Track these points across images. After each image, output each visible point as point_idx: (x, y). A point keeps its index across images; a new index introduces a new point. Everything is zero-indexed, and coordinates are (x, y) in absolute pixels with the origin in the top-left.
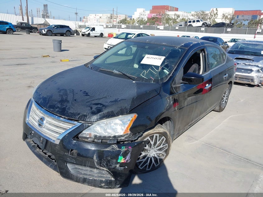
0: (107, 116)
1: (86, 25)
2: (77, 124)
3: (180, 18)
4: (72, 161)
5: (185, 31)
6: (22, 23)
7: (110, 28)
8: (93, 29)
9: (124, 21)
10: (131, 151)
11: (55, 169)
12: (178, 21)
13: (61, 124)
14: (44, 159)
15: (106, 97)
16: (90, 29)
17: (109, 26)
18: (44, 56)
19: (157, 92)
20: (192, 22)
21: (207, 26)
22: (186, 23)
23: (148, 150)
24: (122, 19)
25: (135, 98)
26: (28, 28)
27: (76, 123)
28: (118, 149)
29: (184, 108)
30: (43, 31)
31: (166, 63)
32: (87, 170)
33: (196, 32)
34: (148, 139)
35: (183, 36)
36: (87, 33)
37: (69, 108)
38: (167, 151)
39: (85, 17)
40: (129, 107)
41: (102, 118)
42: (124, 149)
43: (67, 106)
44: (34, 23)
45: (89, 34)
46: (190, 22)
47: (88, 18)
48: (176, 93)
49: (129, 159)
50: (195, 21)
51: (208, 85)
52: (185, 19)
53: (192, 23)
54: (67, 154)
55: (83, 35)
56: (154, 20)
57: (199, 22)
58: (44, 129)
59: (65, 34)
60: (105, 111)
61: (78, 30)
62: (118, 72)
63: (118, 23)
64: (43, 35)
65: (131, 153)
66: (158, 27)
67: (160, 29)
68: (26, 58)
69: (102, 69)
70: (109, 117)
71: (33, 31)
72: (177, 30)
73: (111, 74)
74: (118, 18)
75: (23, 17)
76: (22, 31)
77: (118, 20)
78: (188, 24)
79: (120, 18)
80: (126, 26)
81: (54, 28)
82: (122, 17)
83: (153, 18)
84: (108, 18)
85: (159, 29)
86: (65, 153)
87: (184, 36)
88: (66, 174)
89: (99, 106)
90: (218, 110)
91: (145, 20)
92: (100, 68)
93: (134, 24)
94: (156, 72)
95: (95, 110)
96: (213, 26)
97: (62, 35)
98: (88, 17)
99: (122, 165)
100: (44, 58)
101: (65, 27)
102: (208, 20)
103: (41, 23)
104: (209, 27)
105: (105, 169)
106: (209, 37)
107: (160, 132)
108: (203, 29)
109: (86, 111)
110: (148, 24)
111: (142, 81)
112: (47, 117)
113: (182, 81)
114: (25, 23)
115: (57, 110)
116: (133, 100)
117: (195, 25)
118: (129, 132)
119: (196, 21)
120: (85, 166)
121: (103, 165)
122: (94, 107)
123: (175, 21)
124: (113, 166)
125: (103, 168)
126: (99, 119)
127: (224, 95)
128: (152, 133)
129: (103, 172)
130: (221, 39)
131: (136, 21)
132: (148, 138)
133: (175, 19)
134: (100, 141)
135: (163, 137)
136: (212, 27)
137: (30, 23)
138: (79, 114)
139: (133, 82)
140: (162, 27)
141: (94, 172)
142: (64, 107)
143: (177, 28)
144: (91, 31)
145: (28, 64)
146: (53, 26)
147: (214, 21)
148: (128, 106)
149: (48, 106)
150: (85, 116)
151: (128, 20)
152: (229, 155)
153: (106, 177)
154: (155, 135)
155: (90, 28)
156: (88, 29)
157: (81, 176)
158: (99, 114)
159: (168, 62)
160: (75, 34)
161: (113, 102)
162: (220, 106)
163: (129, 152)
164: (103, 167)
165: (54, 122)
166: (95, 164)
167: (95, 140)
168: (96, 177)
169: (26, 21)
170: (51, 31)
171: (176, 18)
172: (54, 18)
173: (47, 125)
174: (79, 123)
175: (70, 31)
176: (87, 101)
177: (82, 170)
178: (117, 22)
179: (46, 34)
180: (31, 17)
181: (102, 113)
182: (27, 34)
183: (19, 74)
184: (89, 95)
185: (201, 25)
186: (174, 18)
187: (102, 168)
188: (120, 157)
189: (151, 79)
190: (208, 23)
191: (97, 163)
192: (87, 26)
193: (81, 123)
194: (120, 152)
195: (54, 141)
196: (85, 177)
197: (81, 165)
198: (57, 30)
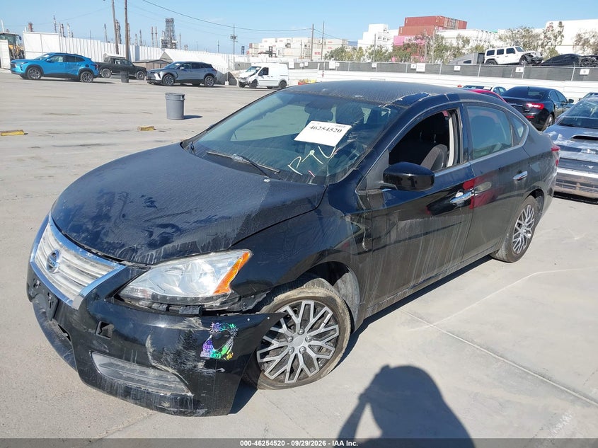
0: (180, 251)
1: (251, 61)
2: (117, 267)
3: (470, 45)
4: (103, 348)
5: (475, 75)
6: (114, 60)
7: (303, 68)
8: (265, 71)
9: (338, 54)
10: (235, 334)
11: (72, 364)
12: (466, 52)
13: (88, 267)
14: (57, 342)
15: (189, 212)
16: (257, 71)
17: (302, 65)
18: (142, 129)
19: (312, 204)
20: (496, 52)
21: (533, 62)
22: (481, 56)
23: (288, 337)
24: (334, 48)
25: (254, 215)
26: (127, 70)
27: (114, 264)
28: (202, 328)
29: (388, 247)
30: (156, 75)
31: (349, 141)
32: (133, 371)
33: (503, 77)
34: (285, 311)
35: (467, 86)
36: (251, 80)
37: (106, 234)
38: (339, 343)
39: (253, 46)
40: (234, 235)
41: (169, 256)
42: (215, 329)
43: (103, 229)
44: (141, 59)
45: (255, 82)
46: (491, 53)
47: (260, 47)
48: (364, 208)
49: (231, 353)
50: (503, 50)
51: (461, 194)
52: (483, 47)
53: (495, 56)
54: (93, 331)
55: (242, 85)
56: (409, 50)
57: (514, 53)
58: (58, 277)
59: (203, 81)
60: (178, 242)
61: (234, 72)
62: (240, 159)
63: (326, 57)
64: (156, 84)
65: (234, 339)
66: (413, 66)
67: (417, 70)
68: (104, 132)
69: (213, 151)
70: (184, 255)
71: (136, 75)
72: (456, 73)
73: (226, 162)
74: (327, 46)
75: (117, 46)
76: (114, 76)
77: (325, 52)
78: (486, 59)
79: (329, 46)
80: (338, 65)
81: (179, 68)
82: (336, 44)
83: (407, 47)
84: (303, 46)
85: (413, 71)
86: (90, 330)
87: (470, 87)
88: (89, 376)
89: (168, 230)
90: (505, 258)
91: (387, 51)
92: (208, 149)
93: (362, 59)
94: (323, 159)
95: (157, 239)
96: (548, 63)
97: (196, 83)
98: (260, 45)
99: (210, 363)
100: (143, 132)
101: (202, 67)
102: (540, 50)
103: (155, 59)
104: (537, 64)
105: (170, 370)
106: (529, 89)
107: (317, 295)
108: (520, 70)
109: (137, 239)
110: (393, 59)
111: (289, 180)
112: (66, 250)
113: (382, 182)
114: (121, 59)
115: (83, 235)
116: (249, 219)
117: (502, 59)
118: (229, 291)
119: (505, 52)
120: (128, 360)
121: (167, 361)
122: (157, 233)
123: (457, 52)
124: (189, 365)
125: (166, 368)
126: (163, 258)
127: (520, 222)
128: (295, 297)
129: (169, 377)
130: (557, 94)
131: (367, 54)
132: (287, 308)
133: (458, 48)
134: (165, 307)
135: (326, 308)
136: (544, 64)
137: (133, 60)
138: (123, 245)
139: (265, 180)
140: (421, 67)
141: (147, 375)
142: (98, 229)
143: (457, 68)
144: (259, 75)
145: (104, 145)
146: (177, 64)
147: (553, 51)
148: (232, 231)
149: (69, 227)
150: (135, 250)
151: (348, 50)
152: (500, 363)
153: (175, 389)
154: (304, 302)
155: (258, 69)
156: (253, 71)
157: (121, 382)
158: (163, 248)
159: (354, 138)
160: (227, 83)
161: (201, 222)
162: (509, 249)
163: (229, 338)
164: (165, 365)
165: (76, 262)
166: (148, 357)
167: (155, 306)
168: (152, 386)
169: (123, 54)
170: (172, 75)
171: (461, 46)
172: (186, 48)
173: (63, 267)
174: (120, 266)
175: (212, 75)
176: (146, 218)
177: (123, 368)
178: (323, 55)
179: (162, 81)
180: (134, 47)
181: (171, 245)
182: (122, 82)
183: (79, 165)
184: (155, 207)
185: (518, 61)
186: (455, 44)
187: (164, 367)
188: (205, 345)
189: (308, 176)
190: (535, 56)
191: (153, 356)
192: (253, 65)
193: (125, 265)
194: (206, 334)
195: (71, 301)
196: (130, 384)
197: (120, 357)
198: (187, 73)
